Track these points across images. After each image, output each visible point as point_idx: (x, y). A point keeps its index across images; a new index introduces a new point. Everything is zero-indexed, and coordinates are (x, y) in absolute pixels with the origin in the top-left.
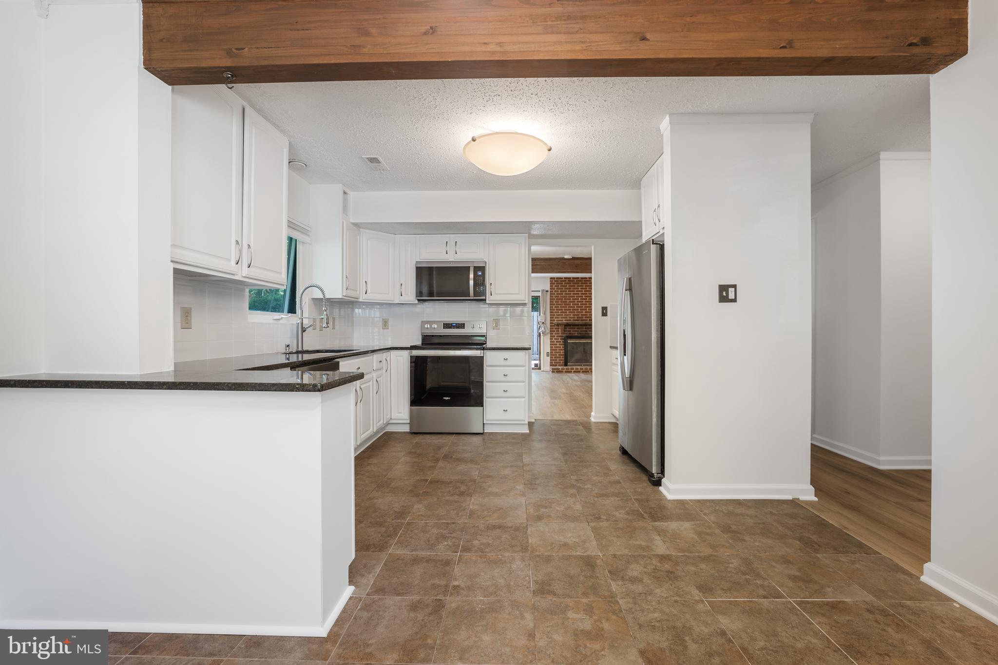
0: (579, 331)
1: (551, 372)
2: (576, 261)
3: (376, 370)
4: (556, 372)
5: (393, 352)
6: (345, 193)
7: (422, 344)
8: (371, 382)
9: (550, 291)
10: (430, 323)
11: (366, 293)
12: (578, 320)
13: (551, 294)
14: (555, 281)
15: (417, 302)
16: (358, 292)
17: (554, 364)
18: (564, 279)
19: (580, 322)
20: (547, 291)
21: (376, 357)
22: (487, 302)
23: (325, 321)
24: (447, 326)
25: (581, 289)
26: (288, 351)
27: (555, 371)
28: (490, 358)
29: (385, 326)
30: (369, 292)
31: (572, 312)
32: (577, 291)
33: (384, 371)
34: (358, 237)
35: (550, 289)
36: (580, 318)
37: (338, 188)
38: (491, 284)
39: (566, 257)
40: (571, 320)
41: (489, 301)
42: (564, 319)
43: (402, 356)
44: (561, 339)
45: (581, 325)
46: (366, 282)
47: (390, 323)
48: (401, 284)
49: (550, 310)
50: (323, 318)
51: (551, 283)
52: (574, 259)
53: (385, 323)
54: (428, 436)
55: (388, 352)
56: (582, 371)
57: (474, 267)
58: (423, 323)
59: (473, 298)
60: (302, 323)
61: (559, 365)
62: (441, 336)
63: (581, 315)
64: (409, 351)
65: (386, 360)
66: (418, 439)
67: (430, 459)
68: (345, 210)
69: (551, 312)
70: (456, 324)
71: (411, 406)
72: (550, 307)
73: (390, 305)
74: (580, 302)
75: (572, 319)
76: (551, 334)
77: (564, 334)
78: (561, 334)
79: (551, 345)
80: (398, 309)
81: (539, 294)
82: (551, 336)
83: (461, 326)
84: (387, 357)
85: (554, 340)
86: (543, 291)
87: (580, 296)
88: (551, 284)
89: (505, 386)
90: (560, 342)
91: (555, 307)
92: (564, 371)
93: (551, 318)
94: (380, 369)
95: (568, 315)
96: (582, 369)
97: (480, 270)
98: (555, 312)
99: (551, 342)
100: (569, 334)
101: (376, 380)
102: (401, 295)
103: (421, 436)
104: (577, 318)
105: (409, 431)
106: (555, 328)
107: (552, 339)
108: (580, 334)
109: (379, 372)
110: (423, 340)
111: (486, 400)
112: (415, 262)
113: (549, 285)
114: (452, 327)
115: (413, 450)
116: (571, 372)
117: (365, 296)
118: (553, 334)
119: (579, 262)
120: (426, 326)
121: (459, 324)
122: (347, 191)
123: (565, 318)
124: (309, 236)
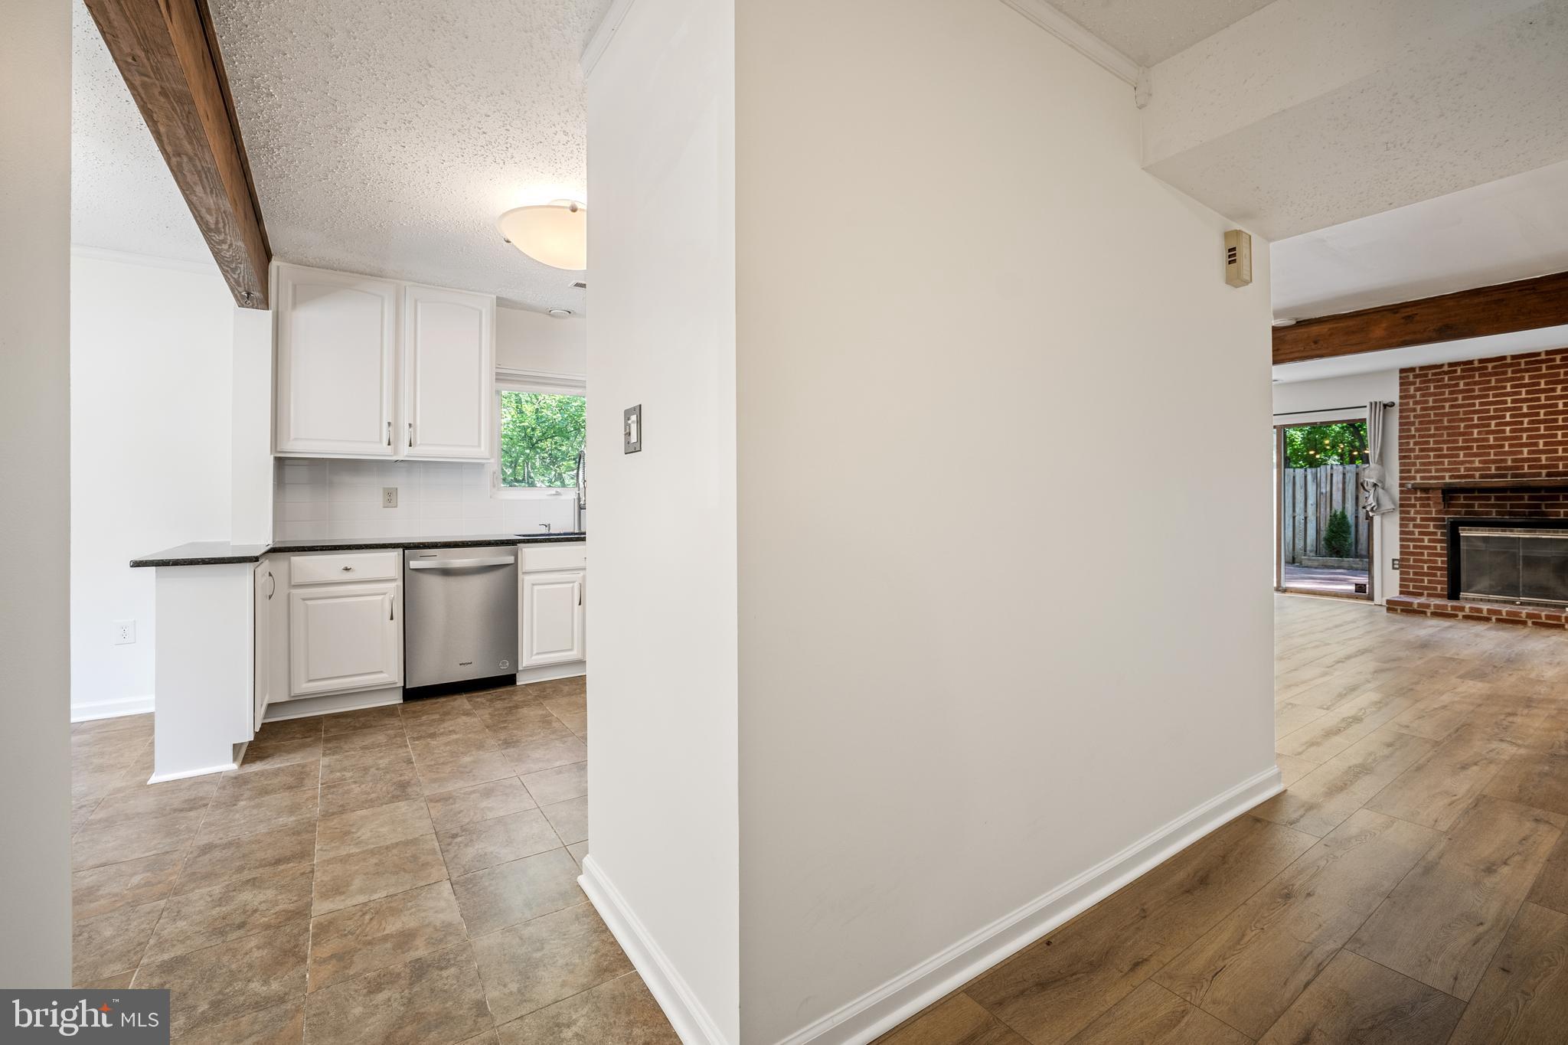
0: (1503, 505)
1: (1385, 609)
4: (1402, 610)
9: (1401, 404)
12: (1502, 475)
13: (1401, 411)
14: (1416, 377)
17: (1411, 589)
18: (1446, 368)
19: (1507, 481)
20: (1392, 405)
25: (1513, 386)
27: (1399, 608)
31: (1476, 454)
32: (1495, 396)
35: (1401, 397)
36: (1508, 468)
40: (1473, 476)
42: (1447, 475)
44: (1435, 527)
45: (1513, 489)
49: (1401, 451)
51: (1404, 384)
61: (1429, 595)
63: (1514, 460)
69: (1401, 458)
72: (1401, 444)
74: (1508, 423)
75: (1478, 473)
76: (1401, 512)
77: (1447, 513)
78: (1438, 512)
79: (1402, 540)
81: (1365, 414)
82: (1402, 519)
85: (1411, 528)
86: (1374, 405)
87: (1508, 410)
88: (1401, 384)
90: (1435, 534)
91: (1415, 444)
92: (1429, 612)
93: (1401, 471)
95: (1463, 463)
98: (1417, 457)
99: (1402, 533)
100: (1467, 513)
104: (1499, 468)
106: (1416, 499)
107: (1407, 526)
108: (1511, 514)
113: (1398, 388)
116: (1456, 616)
118: (1408, 512)
123: (1449, 470)
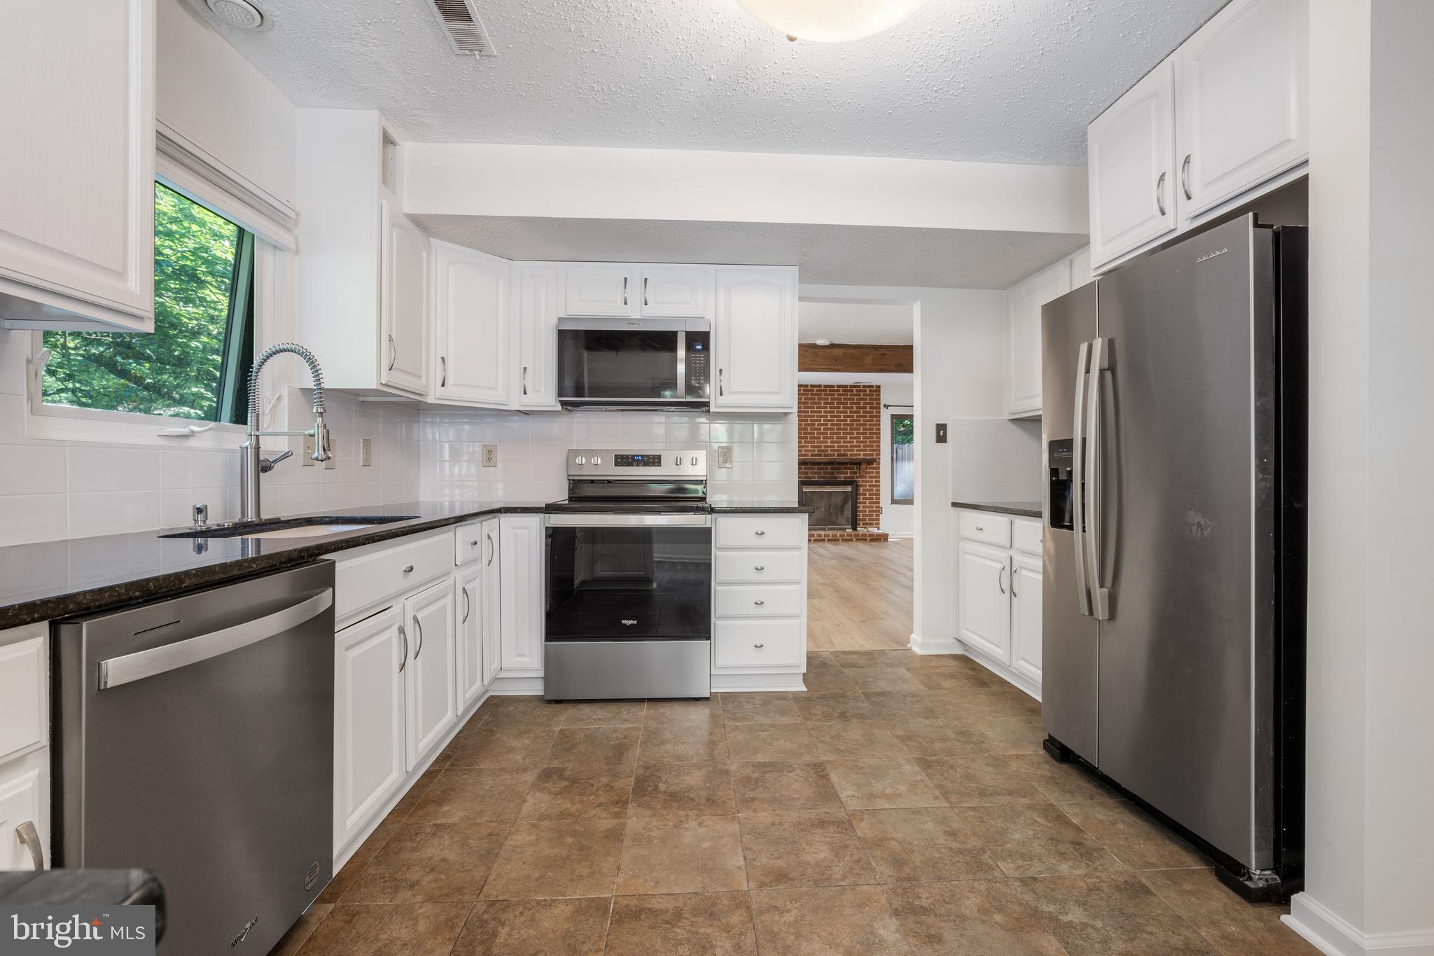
0: (820, 473)
2: (836, 351)
3: (464, 564)
5: (506, 519)
6: (388, 141)
7: (570, 499)
8: (450, 597)
10: (590, 453)
11: (443, 385)
12: (820, 455)
15: (559, 408)
16: (423, 381)
19: (823, 459)
21: (463, 533)
22: (713, 409)
23: (319, 441)
24: (623, 460)
25: (824, 403)
26: (201, 526)
28: (727, 531)
29: (489, 459)
30: (449, 382)
31: (809, 442)
32: (817, 408)
33: (485, 562)
34: (424, 254)
36: (823, 451)
37: (369, 122)
38: (721, 371)
39: (820, 342)
41: (716, 407)
43: (527, 528)
45: (825, 463)
46: (443, 358)
47: (500, 455)
48: (525, 369)
50: (313, 436)
52: (832, 346)
53: (489, 456)
54: (586, 709)
55: (494, 517)
56: (828, 540)
57: (687, 332)
58: (573, 453)
59: (683, 400)
60: (257, 448)
62: (609, 482)
63: (825, 446)
64: (542, 515)
65: (489, 537)
66: (564, 719)
67: (602, 799)
68: (387, 176)
70: (642, 456)
71: (547, 639)
73: (502, 414)
74: (822, 425)
75: (810, 454)
80: (516, 424)
83: (655, 461)
84: (491, 531)
87: (822, 416)
89: (759, 592)
94: (475, 561)
96: (828, 535)
97: (699, 341)
101: (464, 589)
102: (525, 393)
103: (571, 711)
104: (818, 451)
105: (542, 693)
108: (823, 477)
109: (469, 571)
110: (571, 490)
111: (717, 624)
112: (555, 321)
114: (635, 463)
115: (555, 764)
117: (440, 392)
119: (840, 352)
120: (578, 460)
121: (648, 456)
122: (394, 133)
124: (289, 230)
